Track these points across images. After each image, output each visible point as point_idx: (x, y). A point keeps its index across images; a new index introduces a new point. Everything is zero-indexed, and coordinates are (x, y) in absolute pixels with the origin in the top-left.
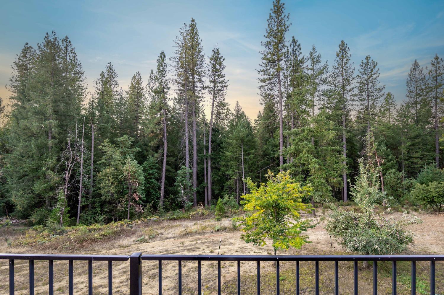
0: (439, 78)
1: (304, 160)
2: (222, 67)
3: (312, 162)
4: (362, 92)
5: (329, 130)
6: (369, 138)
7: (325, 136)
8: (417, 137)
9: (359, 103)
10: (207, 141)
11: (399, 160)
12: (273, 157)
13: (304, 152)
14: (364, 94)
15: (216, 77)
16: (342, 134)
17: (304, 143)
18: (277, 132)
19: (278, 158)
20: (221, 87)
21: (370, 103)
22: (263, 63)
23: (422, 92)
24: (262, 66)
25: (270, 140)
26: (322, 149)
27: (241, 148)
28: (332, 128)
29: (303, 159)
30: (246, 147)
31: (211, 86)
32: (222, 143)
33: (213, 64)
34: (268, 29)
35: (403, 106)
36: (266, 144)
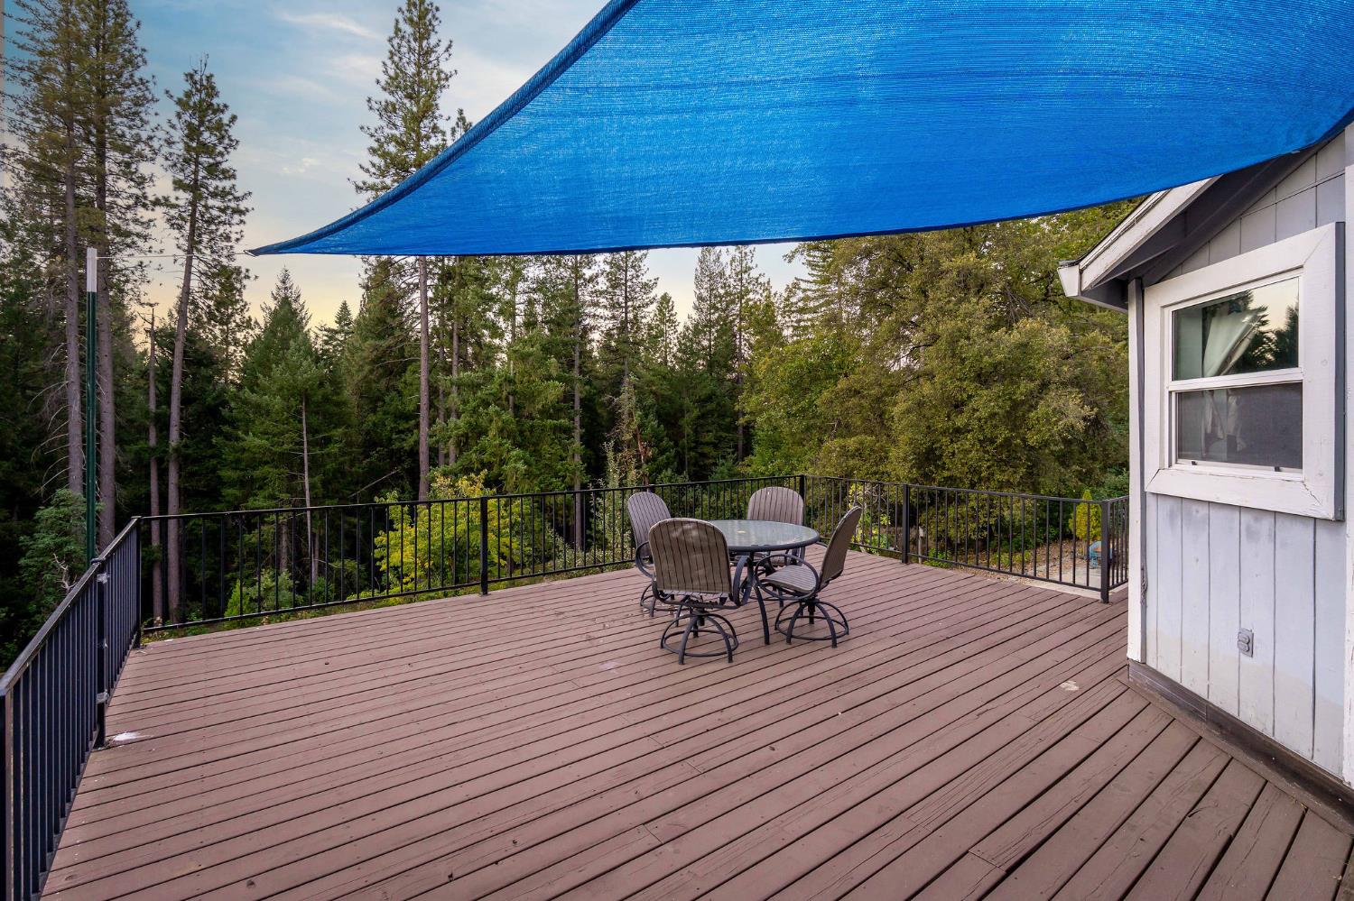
0: (745, 276)
1: (493, 454)
2: (226, 141)
3: (510, 458)
4: (614, 287)
5: (548, 380)
6: (627, 400)
7: (540, 393)
8: (709, 398)
9: (607, 313)
10: (164, 399)
11: (679, 449)
12: (399, 450)
13: (491, 434)
14: (618, 292)
15: (202, 173)
16: (573, 389)
17: (492, 409)
18: (408, 376)
19: (414, 453)
20: (223, 210)
21: (630, 316)
22: (374, 165)
23: (720, 302)
24: (368, 171)
25: (387, 399)
26: (532, 426)
27: (300, 422)
28: (555, 375)
29: (489, 451)
30: (316, 420)
31: (181, 203)
32: (224, 403)
33: (189, 125)
34: (389, 63)
35: (688, 329)
36: (374, 411)
